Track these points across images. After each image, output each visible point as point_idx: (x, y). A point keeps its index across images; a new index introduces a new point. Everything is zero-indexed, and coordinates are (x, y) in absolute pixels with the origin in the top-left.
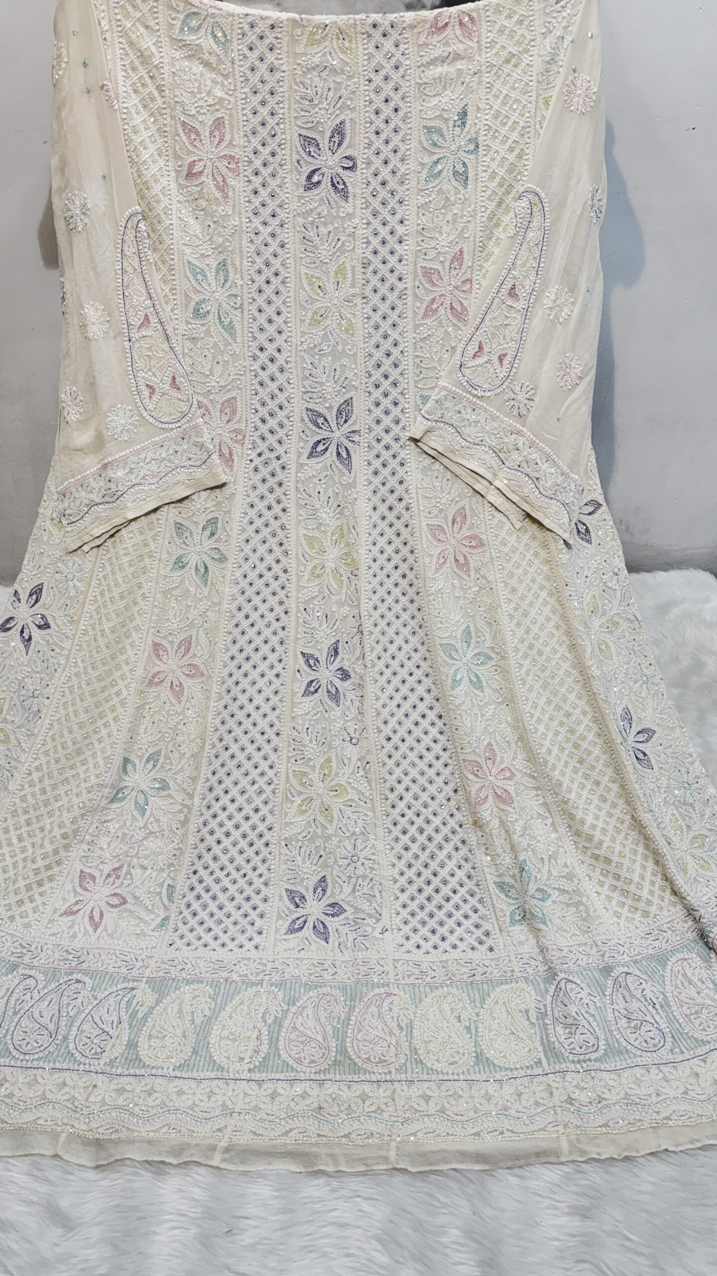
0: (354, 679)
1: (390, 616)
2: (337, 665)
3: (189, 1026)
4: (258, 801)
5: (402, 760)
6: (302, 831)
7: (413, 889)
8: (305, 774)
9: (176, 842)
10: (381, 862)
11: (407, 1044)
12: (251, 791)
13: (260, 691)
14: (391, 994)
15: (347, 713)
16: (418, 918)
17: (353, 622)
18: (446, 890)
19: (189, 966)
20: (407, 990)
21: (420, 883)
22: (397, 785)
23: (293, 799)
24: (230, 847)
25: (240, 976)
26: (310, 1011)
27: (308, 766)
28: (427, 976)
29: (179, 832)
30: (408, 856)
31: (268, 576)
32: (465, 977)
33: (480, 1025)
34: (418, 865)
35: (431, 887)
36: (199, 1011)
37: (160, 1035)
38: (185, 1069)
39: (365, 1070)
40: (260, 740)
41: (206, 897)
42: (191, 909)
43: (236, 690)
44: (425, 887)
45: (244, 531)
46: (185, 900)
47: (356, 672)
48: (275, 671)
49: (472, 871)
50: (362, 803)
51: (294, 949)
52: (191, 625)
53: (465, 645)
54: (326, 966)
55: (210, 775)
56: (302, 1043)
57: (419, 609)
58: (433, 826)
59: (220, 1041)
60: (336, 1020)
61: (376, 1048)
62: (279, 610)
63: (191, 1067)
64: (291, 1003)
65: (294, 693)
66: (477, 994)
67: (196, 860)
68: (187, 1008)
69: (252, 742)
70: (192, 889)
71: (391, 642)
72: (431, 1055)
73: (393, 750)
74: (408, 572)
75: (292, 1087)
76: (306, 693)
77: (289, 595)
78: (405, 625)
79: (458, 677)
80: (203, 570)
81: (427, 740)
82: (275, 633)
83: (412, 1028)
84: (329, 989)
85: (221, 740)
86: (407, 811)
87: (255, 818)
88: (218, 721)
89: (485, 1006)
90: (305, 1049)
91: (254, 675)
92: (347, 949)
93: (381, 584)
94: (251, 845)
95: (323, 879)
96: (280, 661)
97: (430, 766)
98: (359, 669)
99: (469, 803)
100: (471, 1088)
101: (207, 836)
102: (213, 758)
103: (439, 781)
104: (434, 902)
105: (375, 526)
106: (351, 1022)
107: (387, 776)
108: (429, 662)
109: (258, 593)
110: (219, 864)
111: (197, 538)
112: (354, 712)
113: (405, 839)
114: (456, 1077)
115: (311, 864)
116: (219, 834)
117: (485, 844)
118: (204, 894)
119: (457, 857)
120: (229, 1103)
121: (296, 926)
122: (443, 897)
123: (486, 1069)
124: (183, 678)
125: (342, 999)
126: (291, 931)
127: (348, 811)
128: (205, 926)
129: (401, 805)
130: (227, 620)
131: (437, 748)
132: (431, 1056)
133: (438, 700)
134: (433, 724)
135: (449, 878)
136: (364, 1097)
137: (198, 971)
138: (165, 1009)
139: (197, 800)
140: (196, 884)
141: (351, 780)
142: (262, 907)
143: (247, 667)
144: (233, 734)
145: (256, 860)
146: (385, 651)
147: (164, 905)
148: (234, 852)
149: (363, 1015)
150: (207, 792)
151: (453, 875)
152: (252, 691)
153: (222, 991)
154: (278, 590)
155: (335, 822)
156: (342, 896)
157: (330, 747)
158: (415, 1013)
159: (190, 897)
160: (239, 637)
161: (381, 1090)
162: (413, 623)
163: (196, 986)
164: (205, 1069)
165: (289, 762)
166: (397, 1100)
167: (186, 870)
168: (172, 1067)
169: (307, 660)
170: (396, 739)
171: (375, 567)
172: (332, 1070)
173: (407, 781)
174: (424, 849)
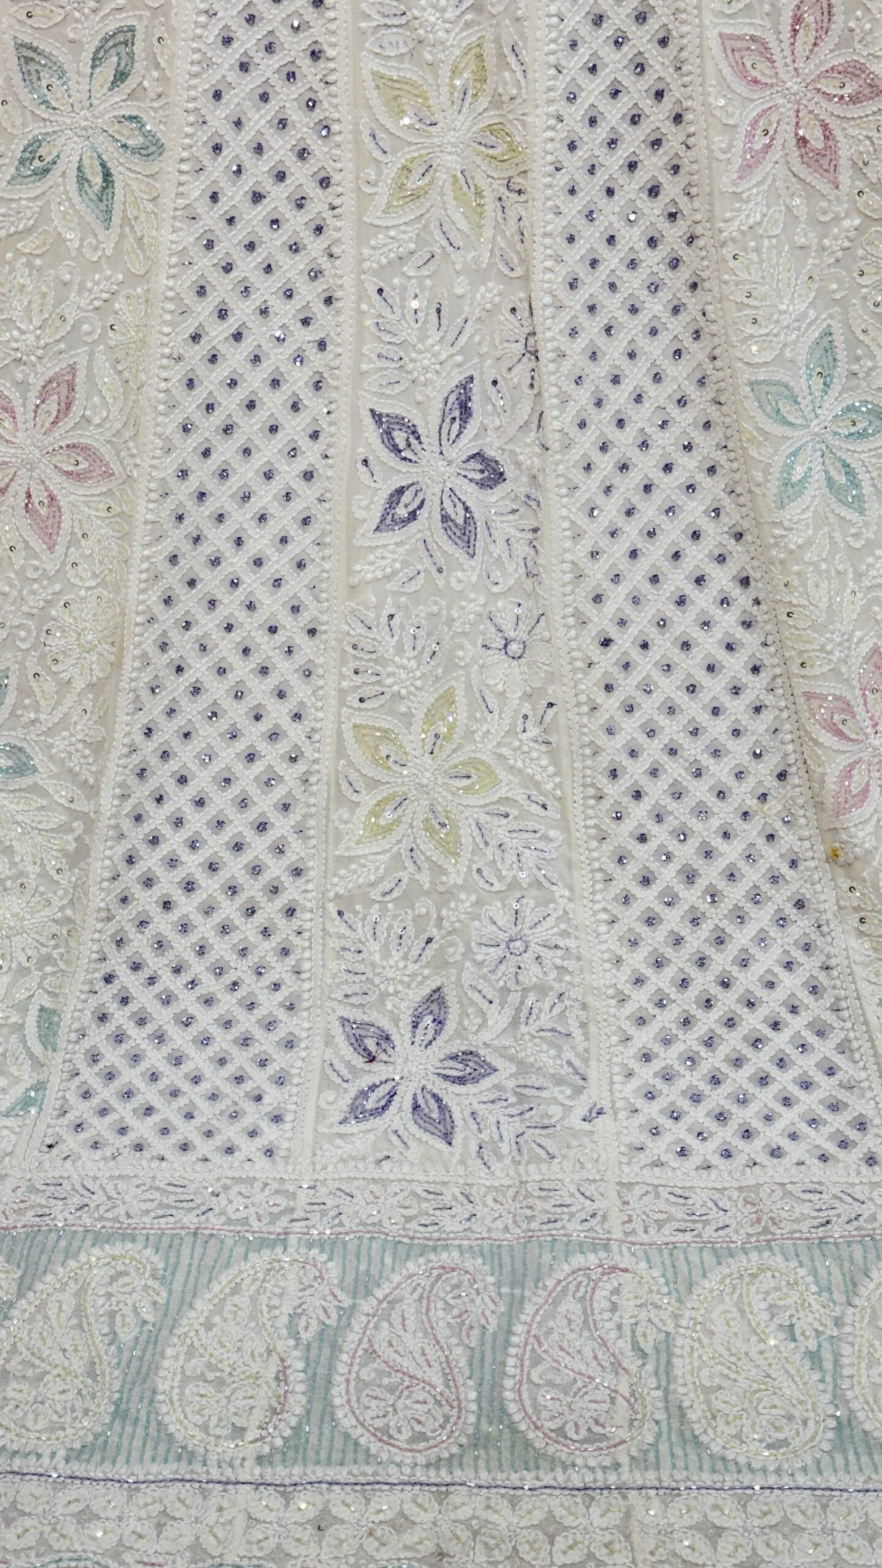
0: (515, 483)
1: (613, 307)
2: (467, 445)
3: (102, 1348)
4: (264, 804)
5: (640, 698)
6: (382, 879)
7: (668, 1019)
8: (387, 735)
9: (57, 903)
10: (584, 953)
11: (659, 1393)
12: (247, 777)
13: (262, 518)
14: (614, 1269)
15: (496, 575)
16: (681, 1084)
17: (513, 327)
18: (753, 1021)
19: (100, 1197)
20: (655, 1258)
21: (688, 1001)
22: (627, 762)
23: (355, 797)
24: (197, 918)
25: (230, 1221)
26: (409, 1307)
27: (392, 713)
28: (706, 1223)
29: (63, 880)
30: (656, 938)
31: (278, 197)
32: (804, 1226)
33: (846, 1350)
34: (680, 961)
35: (716, 1014)
36: (128, 1311)
37: (30, 1373)
38: (97, 1457)
39: (553, 1459)
40: (267, 648)
41: (138, 1037)
42: (101, 1065)
43: (199, 516)
44: (699, 1013)
45: (207, 63)
46: (86, 1044)
47: (518, 464)
48: (300, 465)
49: (822, 976)
50: (535, 809)
51: (364, 1158)
52: (73, 338)
53: (817, 383)
54: (447, 1199)
55: (139, 738)
56: (391, 1389)
57: (694, 286)
58: (721, 863)
59: (182, 1387)
60: (476, 1332)
61: (579, 1404)
62: (309, 294)
63: (111, 1451)
64: (361, 1289)
65: (353, 524)
66: (835, 1270)
67: (110, 949)
68: (96, 1305)
69: (246, 651)
70: (103, 1018)
71: (616, 380)
72: (720, 1421)
73: (616, 671)
74: (665, 178)
75: (368, 1501)
76: (388, 521)
77: (336, 250)
78: (654, 332)
79: (799, 472)
80: (98, 180)
81: (708, 645)
82: (299, 358)
83: (670, 1354)
84: (456, 1254)
85: (164, 647)
86: (652, 828)
87: (258, 847)
88: (154, 598)
89: (857, 1301)
90: (400, 1404)
91: (246, 473)
92: (500, 1157)
93: (590, 216)
94: (251, 912)
95: (436, 998)
96: (315, 436)
97: (716, 711)
98: (527, 453)
99: (819, 805)
100: (825, 1507)
101: (137, 891)
102: (145, 694)
103: (739, 751)
104: (723, 1050)
105: (574, 45)
106: (515, 1339)
107: (603, 739)
108: (717, 434)
109: (251, 247)
110: (170, 957)
111: (78, 85)
112: (514, 572)
113: (647, 898)
114: (786, 1480)
115: (405, 958)
116: (168, 883)
117: (857, 909)
118: (132, 1030)
119: (784, 941)
120: (209, 1543)
121: (370, 1105)
122: (745, 1038)
123: (864, 1459)
124: (57, 484)
125: (491, 1279)
126: (357, 1112)
127: (499, 830)
128: (137, 1101)
129: (639, 814)
130: (170, 323)
131: (735, 666)
132: (721, 1426)
133: (739, 536)
134: (725, 601)
135: (761, 992)
136: (551, 1529)
137: (121, 1210)
138: (41, 1307)
139: (107, 801)
140: (113, 1007)
141: (505, 751)
142: (280, 1060)
143: (226, 451)
144: (194, 631)
145: (265, 949)
146: (599, 403)
147: (31, 1055)
148: (205, 929)
149: (544, 1321)
150: (133, 781)
151: (771, 985)
152: (241, 518)
153: (185, 1260)
154: (307, 237)
155: (465, 855)
156: (486, 1036)
157: (451, 665)
158: (676, 1317)
159: (98, 1037)
160: (202, 370)
161: (595, 1511)
162: (677, 327)
163: (118, 1249)
164: (148, 1456)
165: (342, 703)
166: (635, 1537)
167: (84, 972)
168: (62, 1453)
169: (388, 433)
170: (625, 642)
171: (575, 163)
172: (468, 1459)
173: (653, 751)
174: (695, 922)
